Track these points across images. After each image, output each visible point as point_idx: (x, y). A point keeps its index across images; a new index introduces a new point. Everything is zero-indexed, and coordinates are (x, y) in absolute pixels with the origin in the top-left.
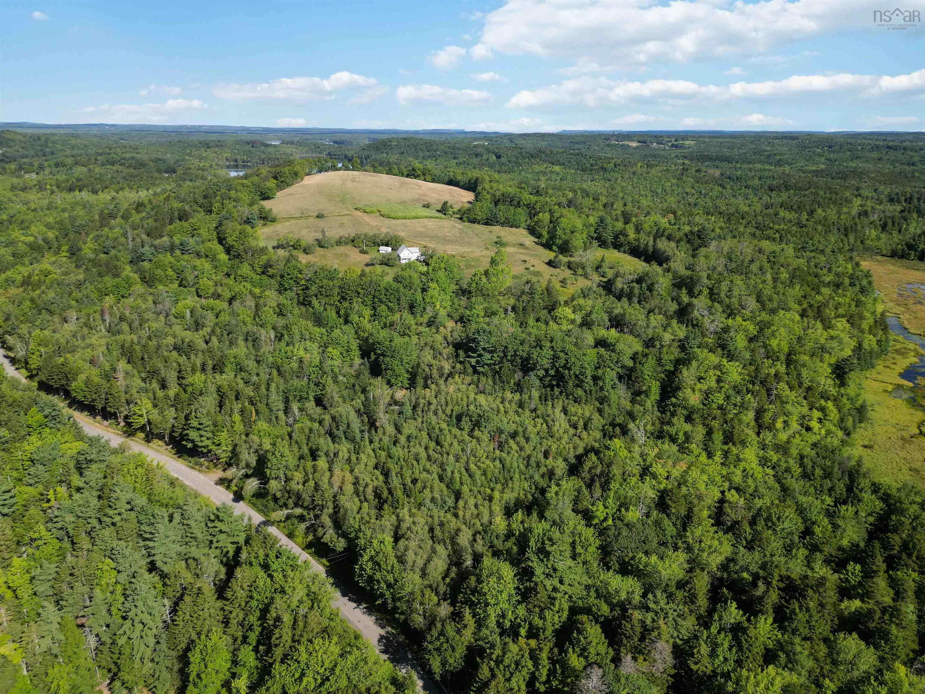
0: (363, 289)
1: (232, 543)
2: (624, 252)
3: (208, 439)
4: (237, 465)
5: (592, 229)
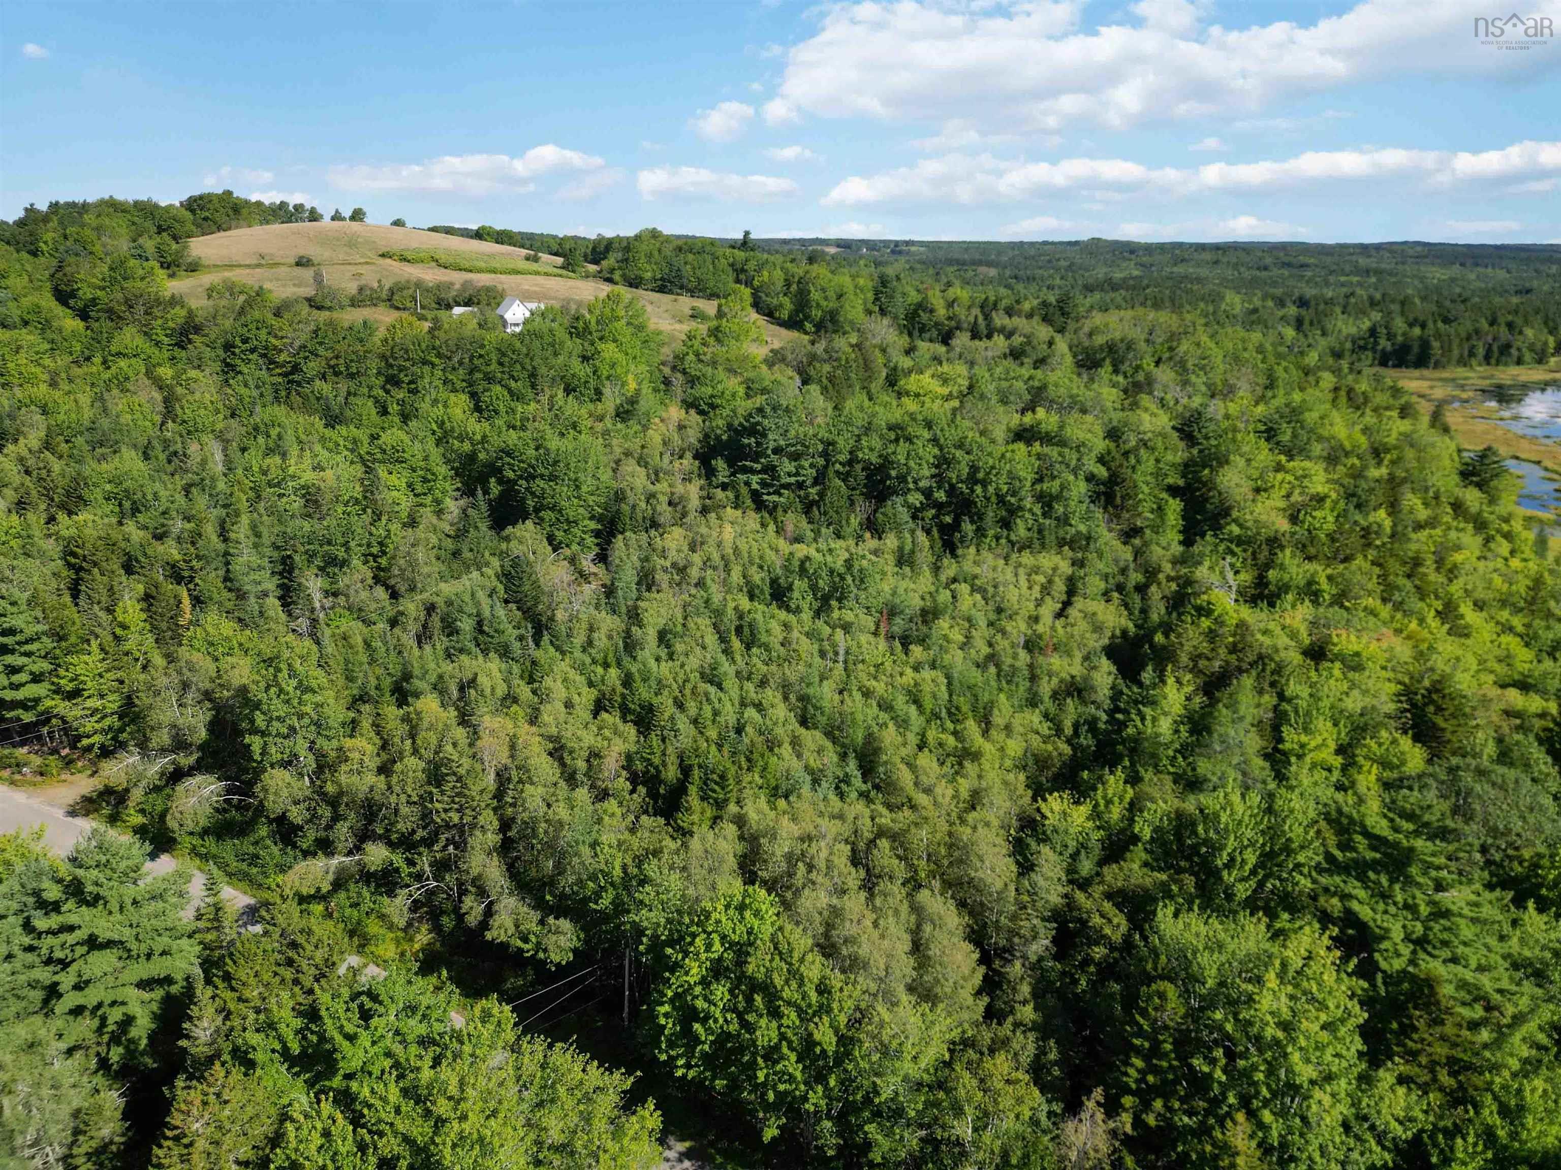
4: (143, 746)
5: (870, 296)
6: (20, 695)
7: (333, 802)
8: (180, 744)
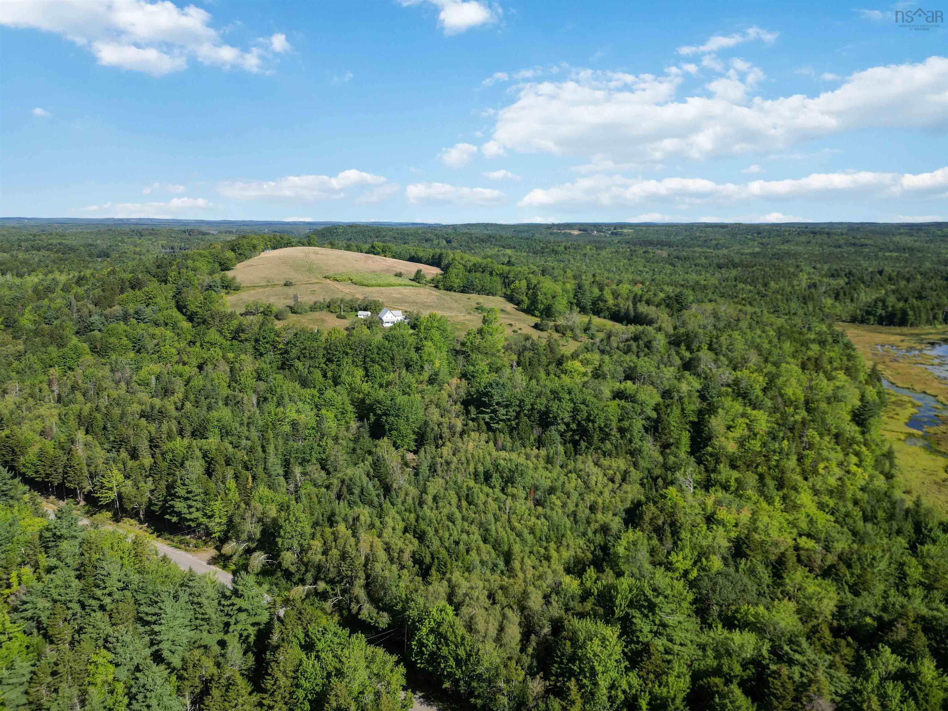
0: (351, 349)
1: (253, 625)
2: (605, 318)
3: (198, 510)
4: (238, 538)
5: (571, 295)
6: (192, 517)
7: (306, 565)
8: (250, 539)
